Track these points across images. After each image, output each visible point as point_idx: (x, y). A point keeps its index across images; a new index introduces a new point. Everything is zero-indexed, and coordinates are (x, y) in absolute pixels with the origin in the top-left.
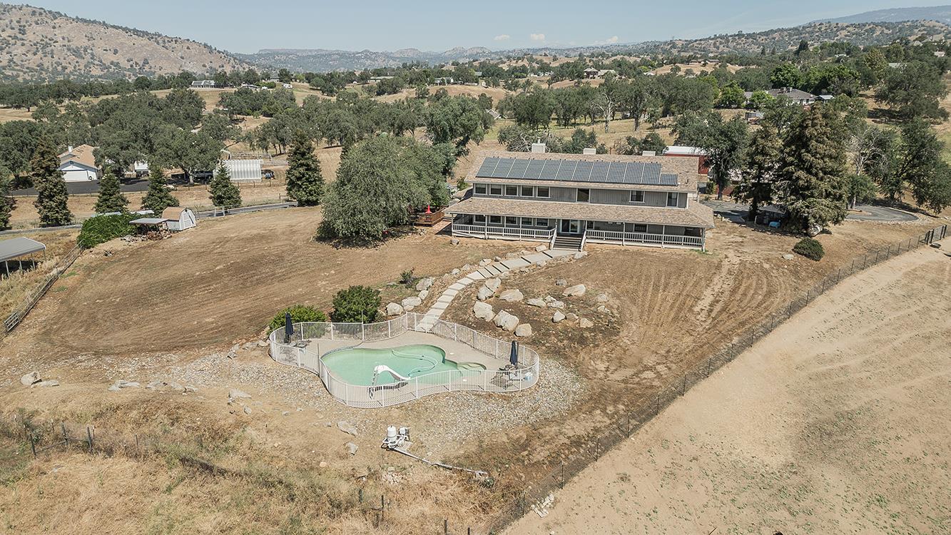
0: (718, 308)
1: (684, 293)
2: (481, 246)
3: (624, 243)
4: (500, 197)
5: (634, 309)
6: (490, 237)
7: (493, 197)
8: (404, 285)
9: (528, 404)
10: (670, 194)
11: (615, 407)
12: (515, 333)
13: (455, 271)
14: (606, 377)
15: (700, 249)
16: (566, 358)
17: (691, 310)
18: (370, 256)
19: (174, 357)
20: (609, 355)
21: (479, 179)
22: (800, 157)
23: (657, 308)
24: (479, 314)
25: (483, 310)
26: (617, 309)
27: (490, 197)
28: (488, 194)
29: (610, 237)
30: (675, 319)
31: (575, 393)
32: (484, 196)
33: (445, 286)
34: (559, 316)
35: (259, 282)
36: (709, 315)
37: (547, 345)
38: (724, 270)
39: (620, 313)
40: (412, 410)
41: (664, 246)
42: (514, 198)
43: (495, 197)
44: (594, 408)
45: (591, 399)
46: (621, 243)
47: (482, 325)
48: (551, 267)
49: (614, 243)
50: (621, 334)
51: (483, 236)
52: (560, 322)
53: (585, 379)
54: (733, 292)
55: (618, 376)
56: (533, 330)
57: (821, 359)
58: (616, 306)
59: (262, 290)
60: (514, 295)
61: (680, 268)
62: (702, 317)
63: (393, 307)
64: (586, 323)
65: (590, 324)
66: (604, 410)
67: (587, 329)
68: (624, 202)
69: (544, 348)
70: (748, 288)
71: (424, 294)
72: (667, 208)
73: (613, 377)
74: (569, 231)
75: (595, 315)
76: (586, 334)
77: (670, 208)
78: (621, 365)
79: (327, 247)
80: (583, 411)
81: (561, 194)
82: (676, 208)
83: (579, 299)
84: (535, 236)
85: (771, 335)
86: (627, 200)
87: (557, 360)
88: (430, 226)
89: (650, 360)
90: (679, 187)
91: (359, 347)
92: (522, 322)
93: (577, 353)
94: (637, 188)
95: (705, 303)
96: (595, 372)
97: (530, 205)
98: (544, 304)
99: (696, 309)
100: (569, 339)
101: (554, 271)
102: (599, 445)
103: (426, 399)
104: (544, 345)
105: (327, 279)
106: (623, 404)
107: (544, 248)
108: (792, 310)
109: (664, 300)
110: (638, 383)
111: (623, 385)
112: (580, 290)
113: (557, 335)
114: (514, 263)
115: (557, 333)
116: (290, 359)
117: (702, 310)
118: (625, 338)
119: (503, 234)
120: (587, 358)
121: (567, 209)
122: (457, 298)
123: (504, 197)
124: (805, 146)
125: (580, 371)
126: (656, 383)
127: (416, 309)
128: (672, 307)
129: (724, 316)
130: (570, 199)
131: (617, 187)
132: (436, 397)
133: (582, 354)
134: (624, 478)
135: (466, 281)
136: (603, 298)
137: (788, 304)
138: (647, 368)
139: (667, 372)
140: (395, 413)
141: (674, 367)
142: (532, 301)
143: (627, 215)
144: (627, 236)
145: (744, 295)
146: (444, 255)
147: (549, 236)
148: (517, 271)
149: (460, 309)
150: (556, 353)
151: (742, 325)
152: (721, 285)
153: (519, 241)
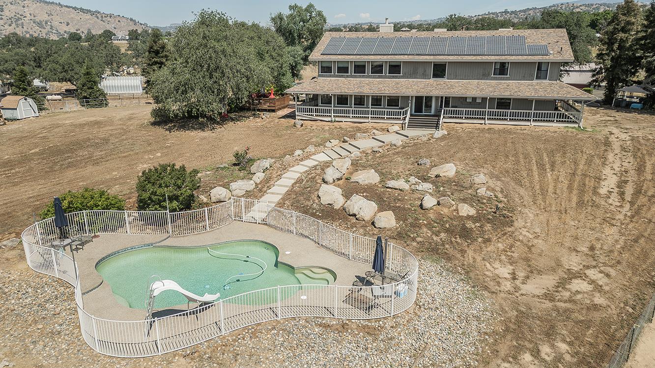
0: (629, 190)
1: (579, 172)
2: (327, 128)
3: (487, 122)
4: (348, 77)
5: (522, 191)
6: (337, 119)
7: (340, 77)
8: (237, 168)
9: (407, 342)
10: (540, 64)
11: (553, 346)
12: (373, 223)
13: (298, 152)
14: (517, 289)
15: (576, 126)
16: (449, 259)
17: (595, 192)
18: (205, 138)
20: (509, 253)
21: (325, 56)
23: (551, 190)
24: (325, 200)
25: (331, 195)
26: (502, 192)
27: (337, 76)
28: (335, 73)
29: (470, 116)
30: (581, 204)
31: (478, 318)
32: (330, 76)
33: (285, 168)
34: (430, 202)
35: (70, 166)
36: (623, 199)
37: (419, 239)
38: (616, 147)
39: (506, 197)
41: (533, 124)
42: (363, 77)
43: (342, 76)
44: (519, 349)
45: (507, 330)
46: (483, 122)
47: (330, 214)
48: (409, 147)
49: (475, 121)
50: (516, 224)
51: (329, 119)
52: (431, 208)
53: (486, 294)
54: (640, 170)
55: (534, 288)
56: (398, 219)
58: (498, 189)
59: (70, 174)
60: (368, 177)
62: (614, 200)
63: (219, 192)
64: (466, 210)
65: (472, 212)
66: (536, 353)
67: (469, 217)
68: (485, 76)
69: (415, 244)
71: (259, 176)
72: (535, 82)
73: (527, 289)
75: (474, 200)
76: (469, 224)
77: (539, 81)
78: (533, 271)
79: (160, 131)
80: (502, 353)
81: (415, 69)
82: (546, 82)
83: (449, 181)
84: (386, 116)
86: (489, 74)
87: (436, 261)
88: (273, 111)
89: (574, 262)
90: (551, 57)
91: (162, 244)
92: (381, 209)
93: (463, 252)
94: (503, 59)
95: (610, 182)
96: (497, 280)
97: (380, 83)
98: (406, 187)
99: (603, 191)
100: (447, 231)
101: (412, 151)
103: (238, 336)
104: (414, 239)
105: (151, 162)
106: (564, 341)
107: (397, 128)
109: (556, 180)
110: (570, 301)
111: (548, 304)
112: (449, 170)
113: (429, 226)
114: (366, 143)
115: (429, 224)
117: (610, 192)
118: (522, 229)
119: (351, 115)
120: (479, 259)
121: (422, 86)
122: (299, 181)
123: (352, 76)
125: (475, 280)
126: (599, 300)
127: (248, 194)
128: (570, 188)
129: (643, 199)
130: (425, 76)
133: (470, 253)
135: (310, 163)
136: (480, 178)
138: (572, 275)
139: (606, 280)
141: (612, 272)
142: (392, 183)
143: (491, 89)
144: (490, 114)
146: (287, 137)
147: (402, 117)
148: (369, 152)
149: (302, 194)
150: (432, 251)
152: (619, 162)
153: (369, 123)
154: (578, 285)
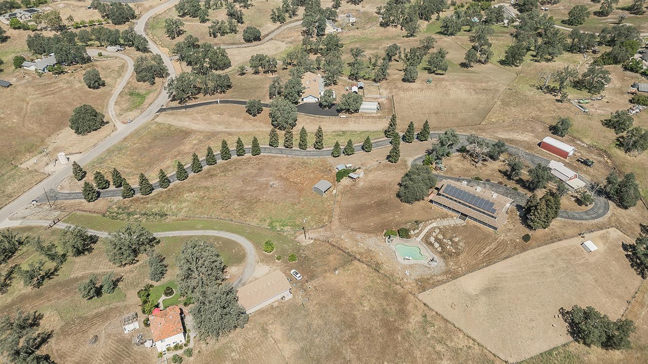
0: (487, 253)
1: (482, 246)
2: (439, 211)
5: (467, 249)
6: (443, 208)
8: (416, 224)
9: (433, 270)
11: (449, 275)
12: (436, 250)
13: (430, 221)
14: (451, 267)
15: (496, 231)
16: (445, 259)
17: (480, 252)
18: (409, 208)
19: (366, 235)
20: (455, 261)
23: (473, 249)
24: (431, 241)
25: (432, 239)
26: (463, 248)
29: (474, 220)
30: (475, 254)
31: (443, 269)
33: (426, 226)
34: (448, 247)
35: (382, 212)
36: (484, 255)
37: (443, 254)
38: (497, 241)
40: (411, 266)
41: (487, 227)
42: (452, 200)
43: (447, 198)
46: (476, 222)
47: (431, 244)
48: (454, 227)
51: (441, 208)
53: (447, 266)
54: (494, 249)
55: (453, 268)
57: (502, 274)
60: (440, 237)
61: (487, 236)
62: (482, 255)
63: (412, 232)
66: (446, 275)
70: (499, 248)
71: (420, 228)
72: (491, 218)
73: (453, 267)
74: (464, 216)
75: (456, 248)
76: (453, 254)
78: (456, 265)
79: (398, 201)
80: (443, 274)
82: (493, 219)
83: (456, 242)
84: (455, 213)
85: (494, 265)
87: (443, 259)
89: (462, 265)
91: (403, 243)
92: (440, 246)
94: (484, 211)
95: (484, 251)
96: (450, 265)
97: (455, 204)
98: (447, 242)
99: (482, 252)
100: (448, 254)
101: (455, 229)
102: (442, 282)
106: (451, 275)
108: (506, 258)
109: (476, 247)
110: (457, 270)
111: (453, 270)
112: (456, 239)
113: (446, 252)
114: (445, 223)
116: (389, 245)
118: (461, 257)
119: (447, 209)
120: (450, 261)
121: (464, 209)
122: (427, 232)
123: (449, 199)
124: (537, 209)
125: (447, 264)
126: (460, 272)
127: (417, 234)
128: (476, 250)
130: (467, 206)
131: (479, 209)
132: (415, 264)
133: (449, 259)
134: (444, 290)
135: (431, 226)
136: (461, 244)
137: (506, 256)
138: (460, 267)
139: (464, 269)
140: (408, 266)
141: (466, 268)
142: (444, 240)
143: (479, 217)
144: (478, 221)
145: (496, 251)
146: (428, 213)
147: (458, 214)
148: (445, 226)
149: (427, 237)
150: (444, 257)
151: (490, 260)
152: (493, 246)
153: (450, 212)
154: (460, 269)
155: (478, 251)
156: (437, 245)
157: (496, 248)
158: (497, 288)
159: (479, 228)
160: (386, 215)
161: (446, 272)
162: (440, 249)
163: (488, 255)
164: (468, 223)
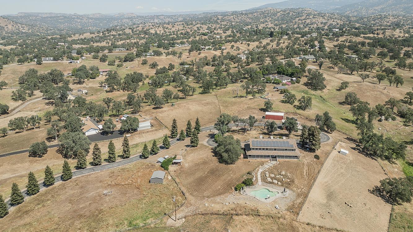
0: (307, 174)
1: (301, 171)
4: (258, 150)
8: (249, 174)
9: (290, 198)
10: (292, 149)
11: (302, 196)
13: (256, 170)
15: (299, 159)
16: (289, 188)
18: (235, 167)
20: (295, 187)
22: (313, 138)
23: (298, 175)
25: (269, 179)
27: (255, 150)
29: (281, 158)
31: (295, 195)
33: (257, 174)
34: (283, 180)
38: (305, 165)
39: (293, 177)
40: (275, 202)
41: (292, 160)
42: (261, 151)
47: (272, 183)
48: (274, 167)
50: (295, 182)
51: (255, 159)
54: (309, 170)
56: (281, 183)
57: (326, 183)
58: (291, 176)
60: (273, 175)
61: (298, 165)
62: (306, 176)
64: (289, 181)
66: (300, 197)
70: (310, 169)
71: (255, 176)
72: (292, 152)
73: (298, 191)
74: (274, 157)
75: (288, 178)
76: (290, 183)
78: (298, 189)
80: (298, 198)
82: (294, 152)
83: (284, 175)
84: (266, 158)
85: (317, 179)
86: (284, 151)
89: (302, 187)
90: (294, 148)
92: (278, 181)
94: (286, 148)
95: (305, 173)
97: (265, 152)
98: (279, 177)
99: (304, 175)
100: (287, 184)
102: (302, 203)
107: (269, 161)
108: (319, 172)
109: (298, 173)
111: (301, 192)
112: (283, 173)
113: (285, 184)
114: (266, 166)
116: (246, 195)
121: (272, 153)
125: (294, 191)
126: (305, 191)
127: (256, 180)
129: (309, 176)
131: (282, 148)
133: (291, 187)
134: (308, 208)
135: (260, 172)
136: (288, 174)
137: (318, 171)
140: (273, 203)
141: (306, 188)
142: (277, 176)
143: (285, 154)
144: (285, 158)
147: (269, 158)
148: (269, 169)
149: (264, 179)
151: (312, 177)
152: (306, 168)
153: (263, 160)
154: (303, 190)
155: (302, 175)
156: (276, 182)
157: (309, 169)
158: (332, 192)
159: (289, 162)
160: (224, 177)
161: (299, 195)
162: (279, 183)
163: (309, 175)
164: (279, 161)
